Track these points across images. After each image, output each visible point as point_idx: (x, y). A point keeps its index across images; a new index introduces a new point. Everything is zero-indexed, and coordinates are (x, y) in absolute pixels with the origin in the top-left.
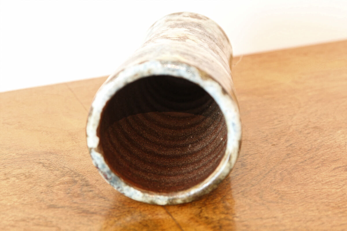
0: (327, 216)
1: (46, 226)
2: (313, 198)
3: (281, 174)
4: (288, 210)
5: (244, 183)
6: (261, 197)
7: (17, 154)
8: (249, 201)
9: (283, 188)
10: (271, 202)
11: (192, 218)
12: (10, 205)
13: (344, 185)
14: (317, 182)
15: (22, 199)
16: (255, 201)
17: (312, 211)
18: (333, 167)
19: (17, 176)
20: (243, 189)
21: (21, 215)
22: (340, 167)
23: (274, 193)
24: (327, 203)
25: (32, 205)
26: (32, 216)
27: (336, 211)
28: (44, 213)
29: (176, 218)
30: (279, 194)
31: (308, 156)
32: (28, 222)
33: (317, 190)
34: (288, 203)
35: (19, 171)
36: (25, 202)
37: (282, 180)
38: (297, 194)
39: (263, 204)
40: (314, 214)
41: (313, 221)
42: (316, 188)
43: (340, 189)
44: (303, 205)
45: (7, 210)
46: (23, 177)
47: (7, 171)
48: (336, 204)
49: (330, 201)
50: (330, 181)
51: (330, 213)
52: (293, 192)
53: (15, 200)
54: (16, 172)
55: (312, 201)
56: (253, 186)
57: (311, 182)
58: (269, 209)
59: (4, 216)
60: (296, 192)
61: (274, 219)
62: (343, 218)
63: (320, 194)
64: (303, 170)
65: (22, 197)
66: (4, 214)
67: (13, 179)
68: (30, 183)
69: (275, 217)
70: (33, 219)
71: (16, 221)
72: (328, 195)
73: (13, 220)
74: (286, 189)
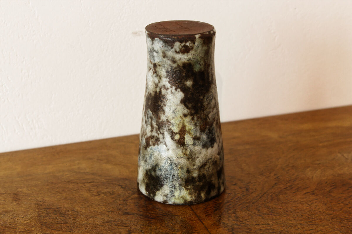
0: (301, 224)
1: (122, 226)
2: (291, 212)
3: (271, 196)
4: (276, 219)
5: (248, 201)
6: (258, 211)
7: (106, 179)
8: (251, 213)
9: (272, 205)
10: (265, 214)
11: (214, 223)
12: (100, 212)
13: (311, 204)
14: (294, 202)
15: (108, 208)
16: (255, 213)
17: (291, 220)
18: (305, 192)
19: (105, 194)
20: (247, 205)
21: (107, 219)
22: (309, 192)
23: (267, 208)
24: (301, 215)
25: (113, 212)
26: (114, 220)
27: (307, 221)
28: (121, 218)
29: (204, 223)
30: (270, 209)
31: (288, 185)
32: (111, 223)
33: (294, 207)
34: (275, 215)
35: (106, 190)
36: (109, 210)
37: (272, 200)
38: (281, 209)
39: (260, 215)
40: (292, 223)
41: (292, 227)
42: (293, 206)
43: (309, 207)
44: (285, 217)
45: (99, 215)
46: (108, 194)
47: (99, 190)
48: (306, 217)
49: (303, 214)
50: (303, 202)
51: (302, 222)
52: (279, 208)
53: (104, 208)
54: (104, 191)
55: (291, 214)
56: (254, 203)
57: (291, 202)
58: (263, 218)
59: (96, 219)
60: (281, 208)
61: (266, 225)
62: (311, 226)
63: (296, 210)
64: (286, 193)
65: (108, 207)
66: (96, 218)
67: (102, 195)
68: (113, 198)
69: (267, 224)
70: (114, 221)
71: (104, 222)
72: (301, 210)
73: (102, 222)
74: (274, 206)
